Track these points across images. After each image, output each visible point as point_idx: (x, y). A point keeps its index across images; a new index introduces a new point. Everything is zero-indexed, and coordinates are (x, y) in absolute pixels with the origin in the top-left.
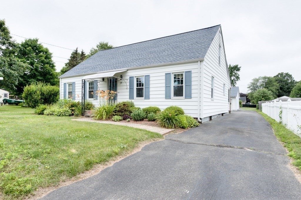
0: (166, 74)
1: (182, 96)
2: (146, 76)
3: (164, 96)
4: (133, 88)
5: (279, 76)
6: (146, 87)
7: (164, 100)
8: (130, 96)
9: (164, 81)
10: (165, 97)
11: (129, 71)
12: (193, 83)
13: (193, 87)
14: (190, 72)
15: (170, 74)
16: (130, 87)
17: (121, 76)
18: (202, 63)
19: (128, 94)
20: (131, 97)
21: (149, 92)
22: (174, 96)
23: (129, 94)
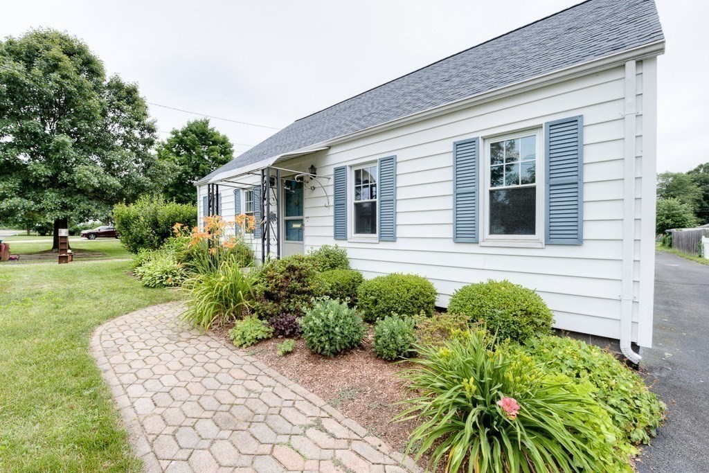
0: (457, 145)
1: (531, 230)
2: (382, 161)
3: (449, 231)
4: (344, 205)
5: (701, 171)
6: (383, 198)
7: (450, 245)
8: (335, 229)
9: (449, 174)
10: (451, 235)
11: (332, 151)
12: (589, 174)
13: (589, 193)
14: (574, 121)
15: (473, 142)
16: (335, 201)
17: (312, 167)
18: (646, 68)
19: (331, 222)
20: (340, 233)
21: (393, 214)
22: (491, 232)
23: (333, 224)
